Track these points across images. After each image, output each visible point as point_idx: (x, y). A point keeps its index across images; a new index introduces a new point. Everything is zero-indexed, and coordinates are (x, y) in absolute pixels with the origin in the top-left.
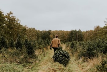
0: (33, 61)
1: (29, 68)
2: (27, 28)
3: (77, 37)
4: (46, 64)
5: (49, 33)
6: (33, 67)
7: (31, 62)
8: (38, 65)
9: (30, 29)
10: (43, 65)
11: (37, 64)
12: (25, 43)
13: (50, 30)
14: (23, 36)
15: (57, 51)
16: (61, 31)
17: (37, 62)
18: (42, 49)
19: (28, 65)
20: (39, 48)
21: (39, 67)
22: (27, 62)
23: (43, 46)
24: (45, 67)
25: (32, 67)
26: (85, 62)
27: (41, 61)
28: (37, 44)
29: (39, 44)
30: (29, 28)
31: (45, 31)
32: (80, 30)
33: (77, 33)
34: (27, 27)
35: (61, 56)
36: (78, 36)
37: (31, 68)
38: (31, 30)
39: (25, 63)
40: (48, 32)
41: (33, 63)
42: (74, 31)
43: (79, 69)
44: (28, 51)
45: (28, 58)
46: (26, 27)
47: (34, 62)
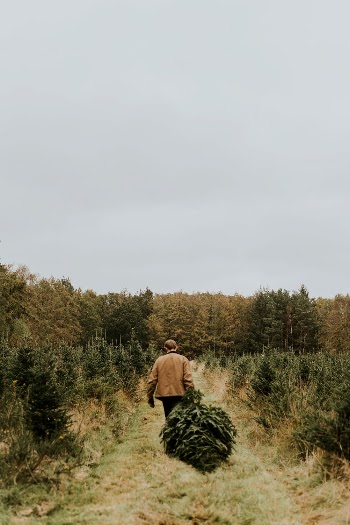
0: (58, 473)
1: (35, 513)
2: (28, 283)
3: (286, 327)
4: (125, 487)
5: (144, 305)
6: (58, 508)
7: (46, 480)
8: (86, 494)
9: (44, 283)
10: (109, 495)
11: (81, 491)
12: (16, 371)
13: (149, 293)
14: (8, 320)
15: (177, 408)
16: (208, 295)
17: (81, 474)
18: (104, 400)
19: (32, 496)
20: (92, 394)
21: (89, 508)
22: (25, 479)
23: (113, 382)
24: (123, 505)
25: (52, 505)
26: (328, 477)
27: (98, 471)
28: (79, 370)
29: (91, 373)
30: (39, 279)
31: (123, 296)
32: (303, 291)
33: (289, 309)
34: (32, 277)
35: (195, 429)
36: (295, 323)
37: (50, 513)
38: (49, 290)
39: (15, 488)
40: (138, 300)
41: (57, 482)
42: (272, 295)
43: (301, 516)
44: (35, 418)
45: (34, 454)
46: (26, 274)
47: (62, 476)
